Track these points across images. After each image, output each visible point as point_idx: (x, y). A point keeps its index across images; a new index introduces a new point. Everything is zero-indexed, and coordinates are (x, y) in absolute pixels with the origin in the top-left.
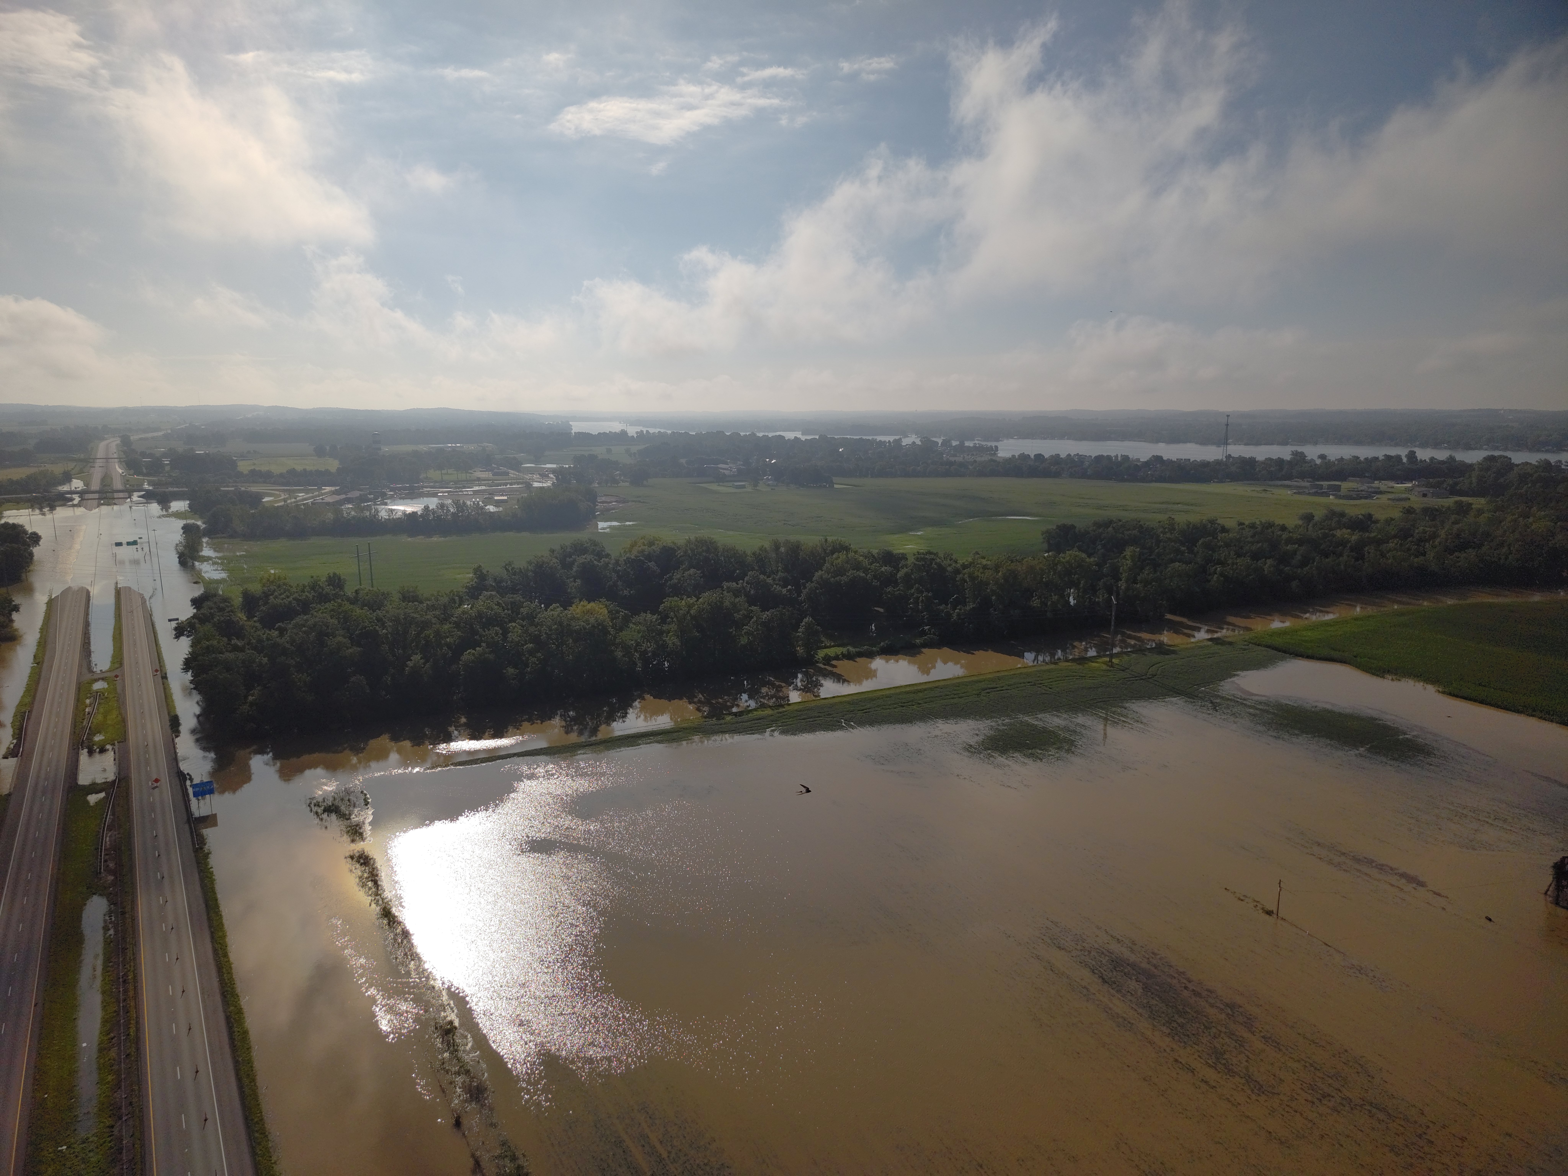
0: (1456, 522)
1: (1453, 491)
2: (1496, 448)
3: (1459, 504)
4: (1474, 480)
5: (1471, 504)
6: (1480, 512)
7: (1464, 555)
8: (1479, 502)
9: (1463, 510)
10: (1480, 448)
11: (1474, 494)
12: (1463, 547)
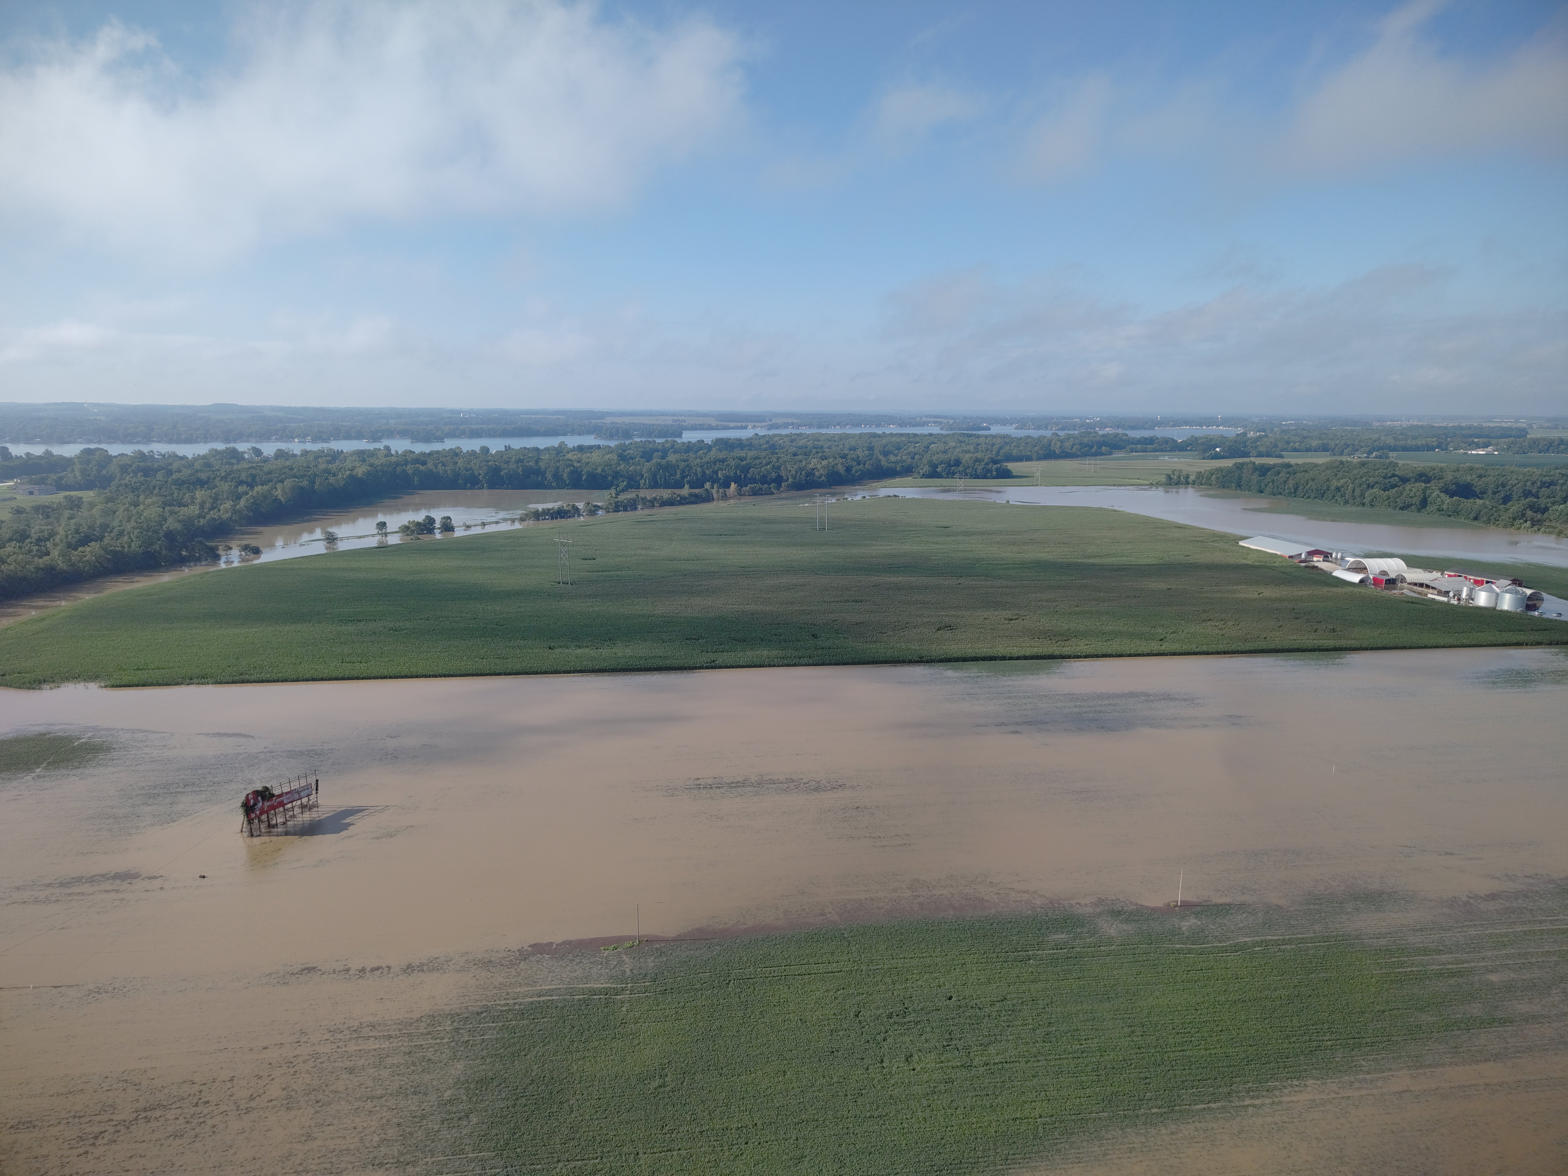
0: (71, 518)
1: (60, 486)
2: (90, 441)
3: (69, 499)
4: (77, 473)
5: (81, 498)
6: (92, 505)
7: (89, 549)
8: (88, 495)
9: (75, 505)
10: (74, 442)
11: (80, 488)
12: (85, 541)
